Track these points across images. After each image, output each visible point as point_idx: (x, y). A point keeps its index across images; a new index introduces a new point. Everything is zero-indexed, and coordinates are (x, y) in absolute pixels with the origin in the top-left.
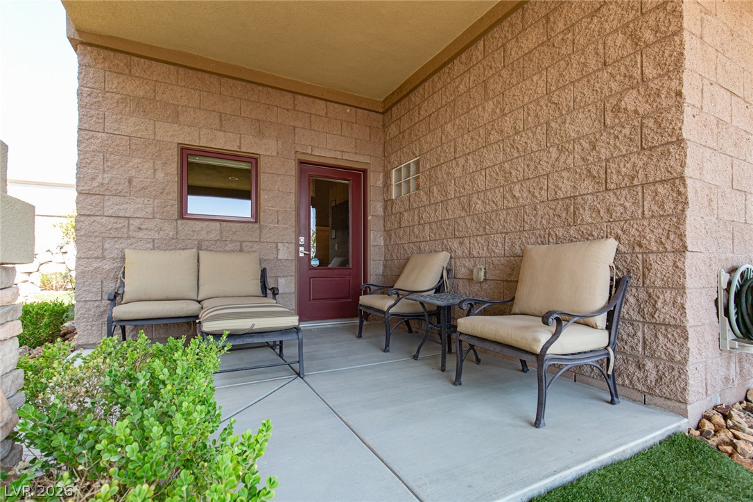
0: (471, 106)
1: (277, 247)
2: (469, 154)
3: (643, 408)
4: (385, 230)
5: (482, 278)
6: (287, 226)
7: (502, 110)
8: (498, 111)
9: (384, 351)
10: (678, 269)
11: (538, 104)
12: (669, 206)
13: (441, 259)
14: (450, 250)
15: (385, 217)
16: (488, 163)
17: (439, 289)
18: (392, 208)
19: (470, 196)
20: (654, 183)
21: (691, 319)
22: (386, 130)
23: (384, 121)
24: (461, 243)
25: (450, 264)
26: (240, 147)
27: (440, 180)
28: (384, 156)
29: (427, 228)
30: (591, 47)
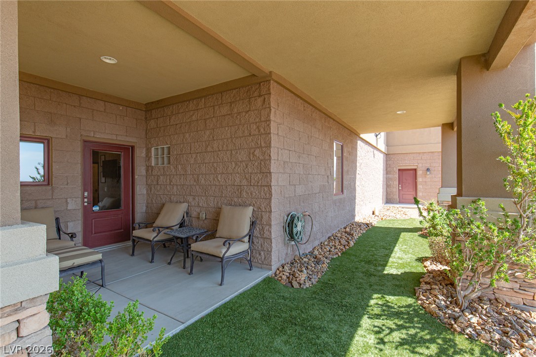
0: (199, 129)
1: (67, 201)
2: (198, 153)
3: (260, 270)
4: (147, 184)
5: (204, 218)
6: (75, 186)
7: (213, 137)
8: (211, 137)
9: (151, 263)
10: (270, 218)
11: (228, 141)
12: (268, 195)
13: (184, 207)
14: (188, 202)
15: (147, 176)
16: (206, 161)
17: (182, 225)
18: (152, 171)
19: (198, 175)
20: (264, 186)
21: (273, 236)
22: (148, 122)
23: (146, 115)
24: (194, 199)
25: (188, 209)
26: (34, 132)
27: (182, 162)
28: (146, 138)
29: (175, 188)
30: (246, 125)
